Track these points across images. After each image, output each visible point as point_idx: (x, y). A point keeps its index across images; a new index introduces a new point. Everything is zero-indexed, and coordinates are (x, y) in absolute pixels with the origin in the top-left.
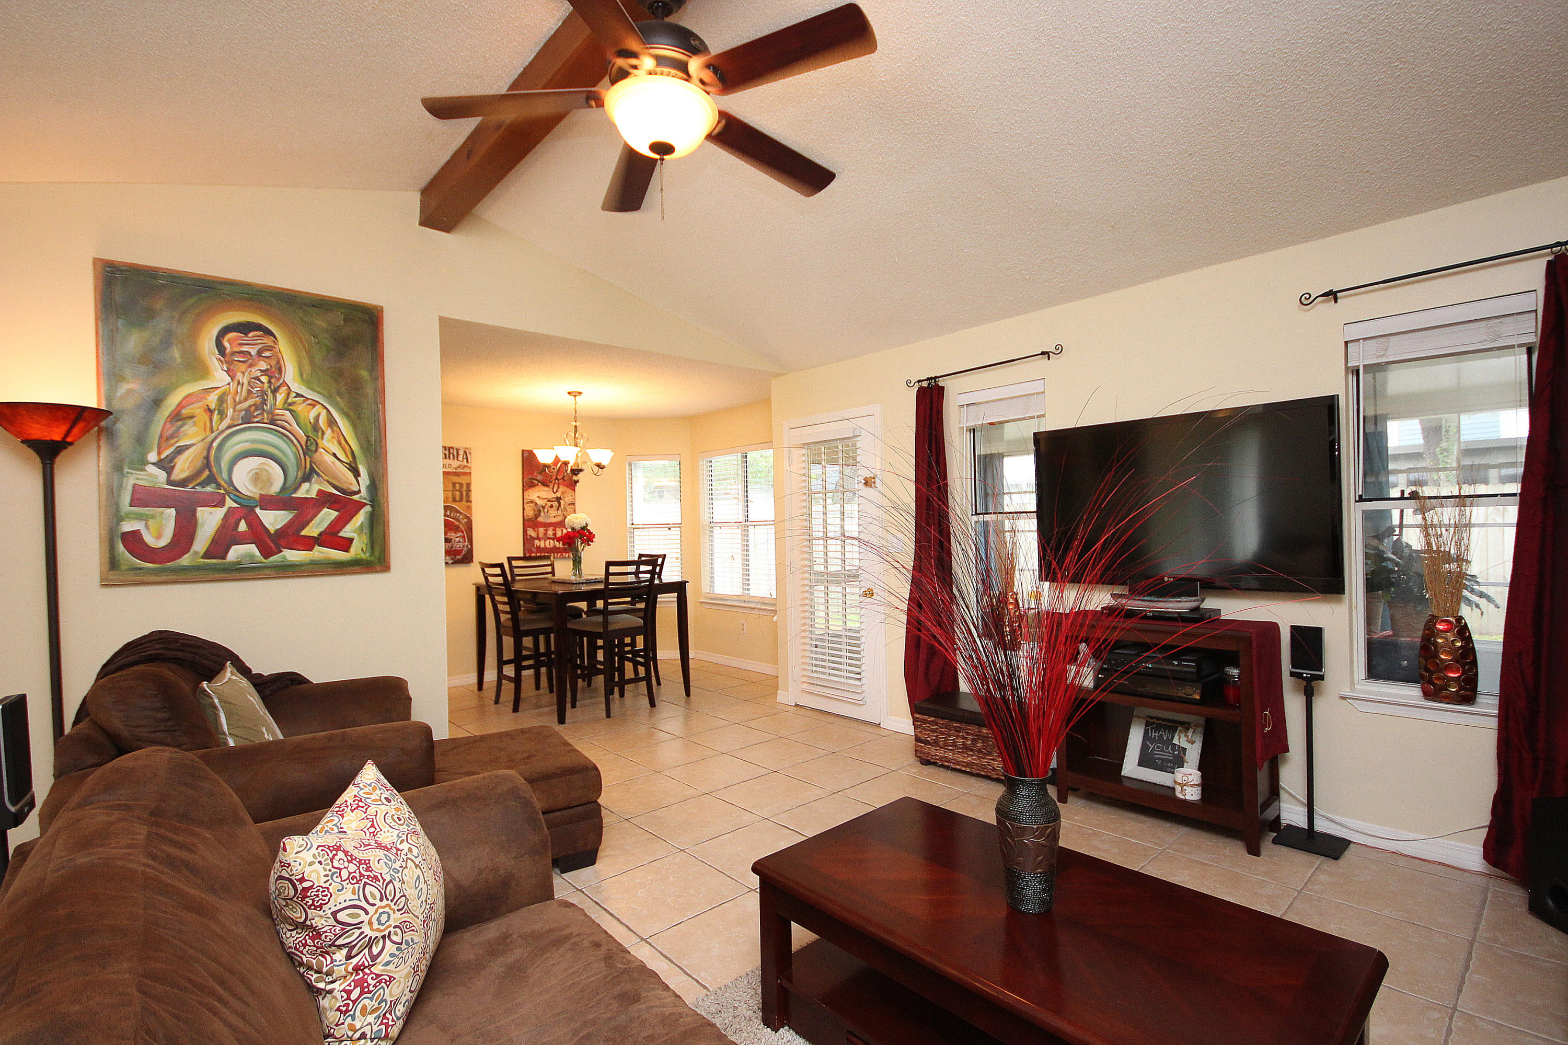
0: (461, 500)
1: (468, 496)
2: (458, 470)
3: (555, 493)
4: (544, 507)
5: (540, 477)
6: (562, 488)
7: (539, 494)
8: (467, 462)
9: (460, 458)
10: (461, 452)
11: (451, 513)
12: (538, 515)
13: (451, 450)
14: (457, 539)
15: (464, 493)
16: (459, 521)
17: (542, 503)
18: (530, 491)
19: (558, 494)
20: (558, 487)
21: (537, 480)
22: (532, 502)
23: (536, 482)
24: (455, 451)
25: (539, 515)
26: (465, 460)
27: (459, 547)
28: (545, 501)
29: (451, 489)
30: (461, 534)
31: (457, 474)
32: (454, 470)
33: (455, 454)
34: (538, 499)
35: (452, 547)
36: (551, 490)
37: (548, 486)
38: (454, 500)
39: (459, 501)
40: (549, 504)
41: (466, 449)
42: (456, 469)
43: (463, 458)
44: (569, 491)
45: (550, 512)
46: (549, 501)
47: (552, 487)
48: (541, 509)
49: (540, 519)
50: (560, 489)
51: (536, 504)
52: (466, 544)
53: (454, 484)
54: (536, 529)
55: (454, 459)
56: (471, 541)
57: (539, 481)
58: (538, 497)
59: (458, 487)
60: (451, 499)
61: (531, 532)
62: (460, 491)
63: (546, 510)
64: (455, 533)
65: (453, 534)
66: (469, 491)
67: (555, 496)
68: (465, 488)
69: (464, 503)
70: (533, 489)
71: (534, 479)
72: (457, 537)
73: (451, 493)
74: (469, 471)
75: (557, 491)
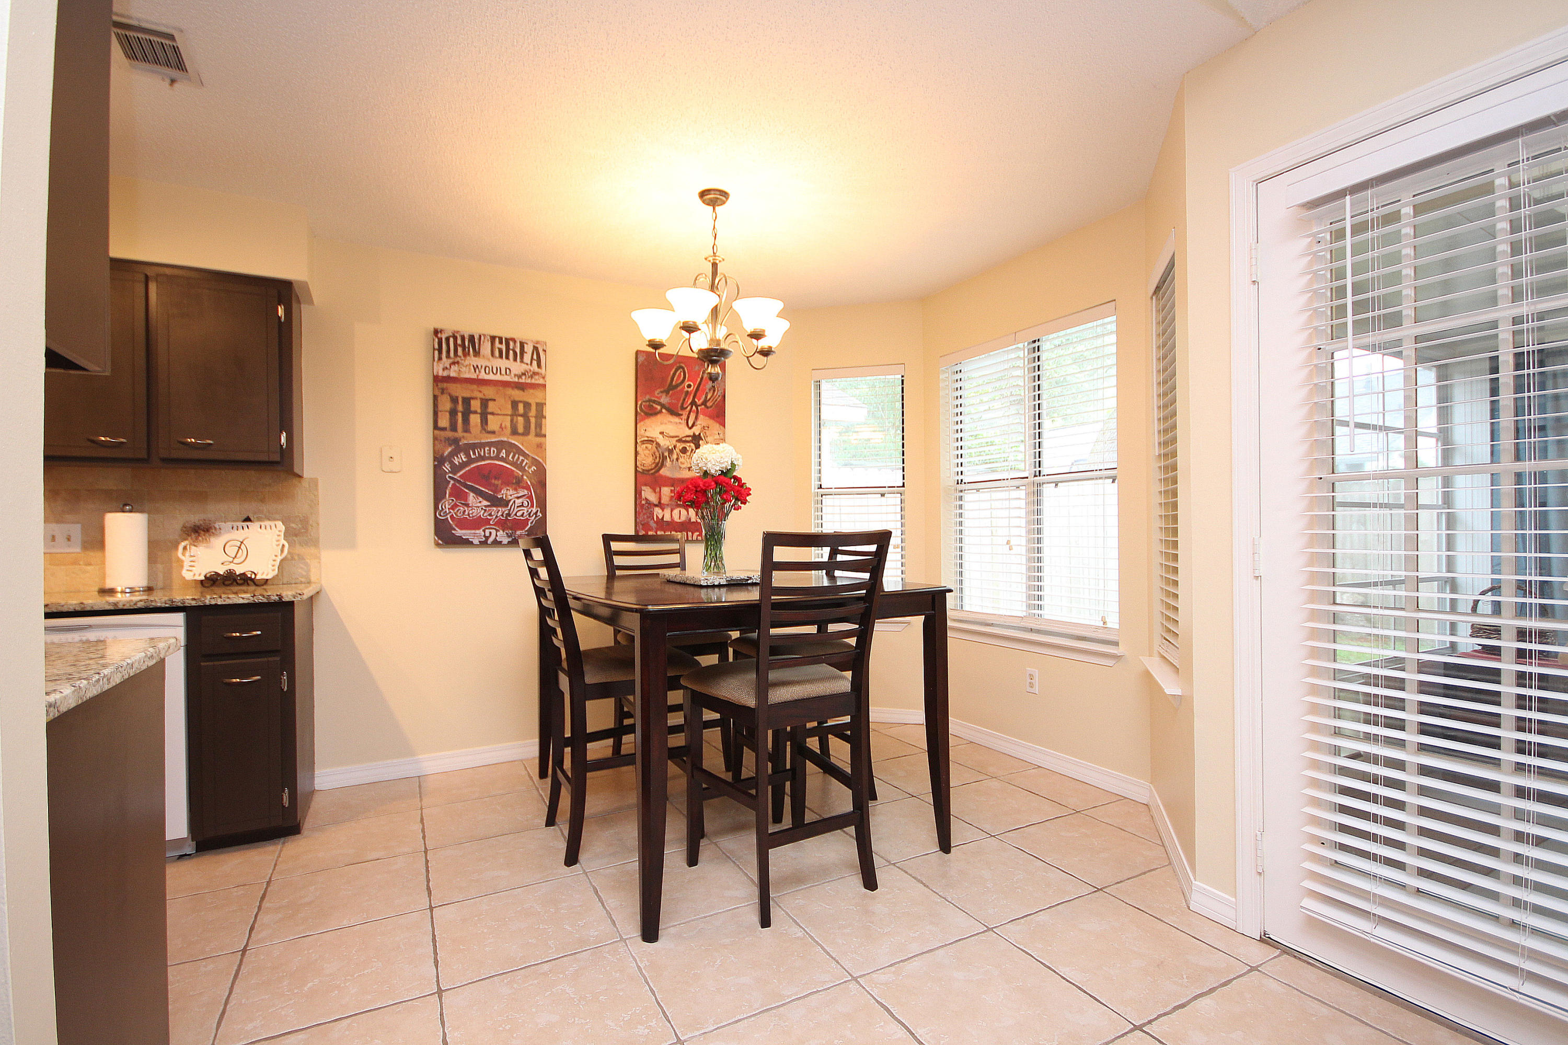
0: (526, 432)
1: (539, 426)
2: (523, 380)
3: (690, 428)
4: (671, 452)
5: (664, 400)
6: (703, 421)
7: (662, 428)
8: (539, 366)
9: (527, 358)
10: (529, 349)
11: (508, 455)
12: (660, 465)
13: (511, 344)
14: (519, 502)
15: (533, 420)
16: (522, 469)
17: (668, 443)
18: (648, 421)
19: (696, 430)
20: (696, 418)
21: (659, 404)
22: (650, 441)
23: (659, 407)
24: (518, 345)
25: (662, 465)
26: (535, 363)
27: (522, 515)
28: (674, 441)
29: (510, 412)
30: (526, 492)
31: (521, 387)
32: (516, 380)
33: (518, 350)
34: (661, 436)
35: (509, 515)
36: (684, 422)
37: (679, 415)
38: (514, 432)
39: (523, 434)
40: (680, 446)
41: (538, 342)
42: (519, 377)
43: (532, 358)
44: (715, 426)
45: (681, 460)
46: (680, 441)
47: (685, 417)
48: (666, 454)
49: (663, 472)
50: (698, 422)
51: (658, 444)
52: (534, 510)
53: (515, 404)
54: (658, 490)
55: (515, 360)
56: (543, 505)
57: (663, 406)
58: (662, 433)
59: (521, 407)
60: (509, 430)
61: (648, 494)
62: (525, 416)
63: (675, 456)
64: (516, 489)
65: (511, 492)
66: (541, 416)
67: (690, 432)
68: (533, 413)
69: (531, 438)
70: (653, 419)
71: (654, 402)
72: (518, 498)
73: (509, 418)
74: (541, 381)
75: (693, 426)
